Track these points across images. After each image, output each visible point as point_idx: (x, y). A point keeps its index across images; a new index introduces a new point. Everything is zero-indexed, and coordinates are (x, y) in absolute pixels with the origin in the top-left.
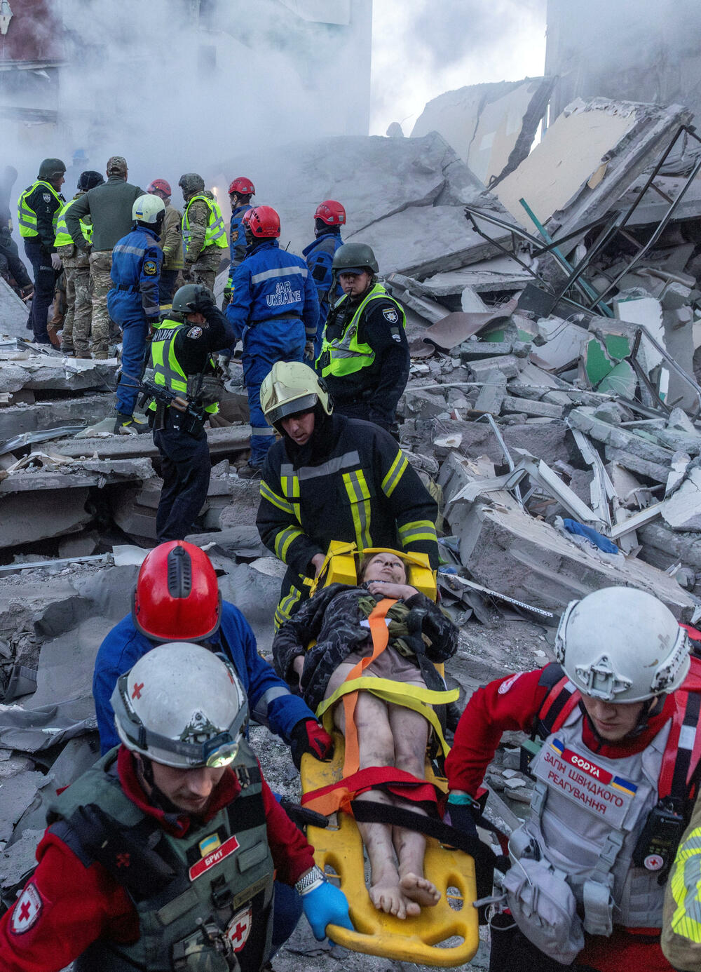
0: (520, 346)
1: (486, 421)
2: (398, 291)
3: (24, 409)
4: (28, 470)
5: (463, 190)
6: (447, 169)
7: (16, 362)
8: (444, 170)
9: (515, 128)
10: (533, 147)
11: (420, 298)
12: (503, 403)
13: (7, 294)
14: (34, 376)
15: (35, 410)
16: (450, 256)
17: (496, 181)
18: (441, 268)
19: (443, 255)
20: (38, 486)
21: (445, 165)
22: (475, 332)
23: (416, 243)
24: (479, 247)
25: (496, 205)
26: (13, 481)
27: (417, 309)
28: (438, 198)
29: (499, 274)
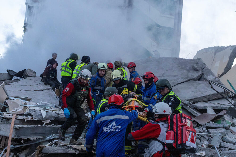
0: (227, 125)
1: (214, 148)
2: (185, 106)
3: (54, 126)
4: (52, 146)
5: (208, 76)
6: (203, 70)
7: (53, 111)
8: (202, 70)
9: (226, 60)
10: (232, 67)
11: (193, 109)
12: (220, 144)
13: (54, 95)
14: (59, 116)
15: (58, 127)
16: (203, 96)
17: (220, 76)
18: (201, 100)
19: (201, 96)
20: (55, 152)
21: (202, 68)
22: (211, 120)
23: (192, 91)
24: (213, 95)
25: (219, 82)
26: (47, 149)
27: (192, 112)
28: (200, 78)
29: (220, 104)
